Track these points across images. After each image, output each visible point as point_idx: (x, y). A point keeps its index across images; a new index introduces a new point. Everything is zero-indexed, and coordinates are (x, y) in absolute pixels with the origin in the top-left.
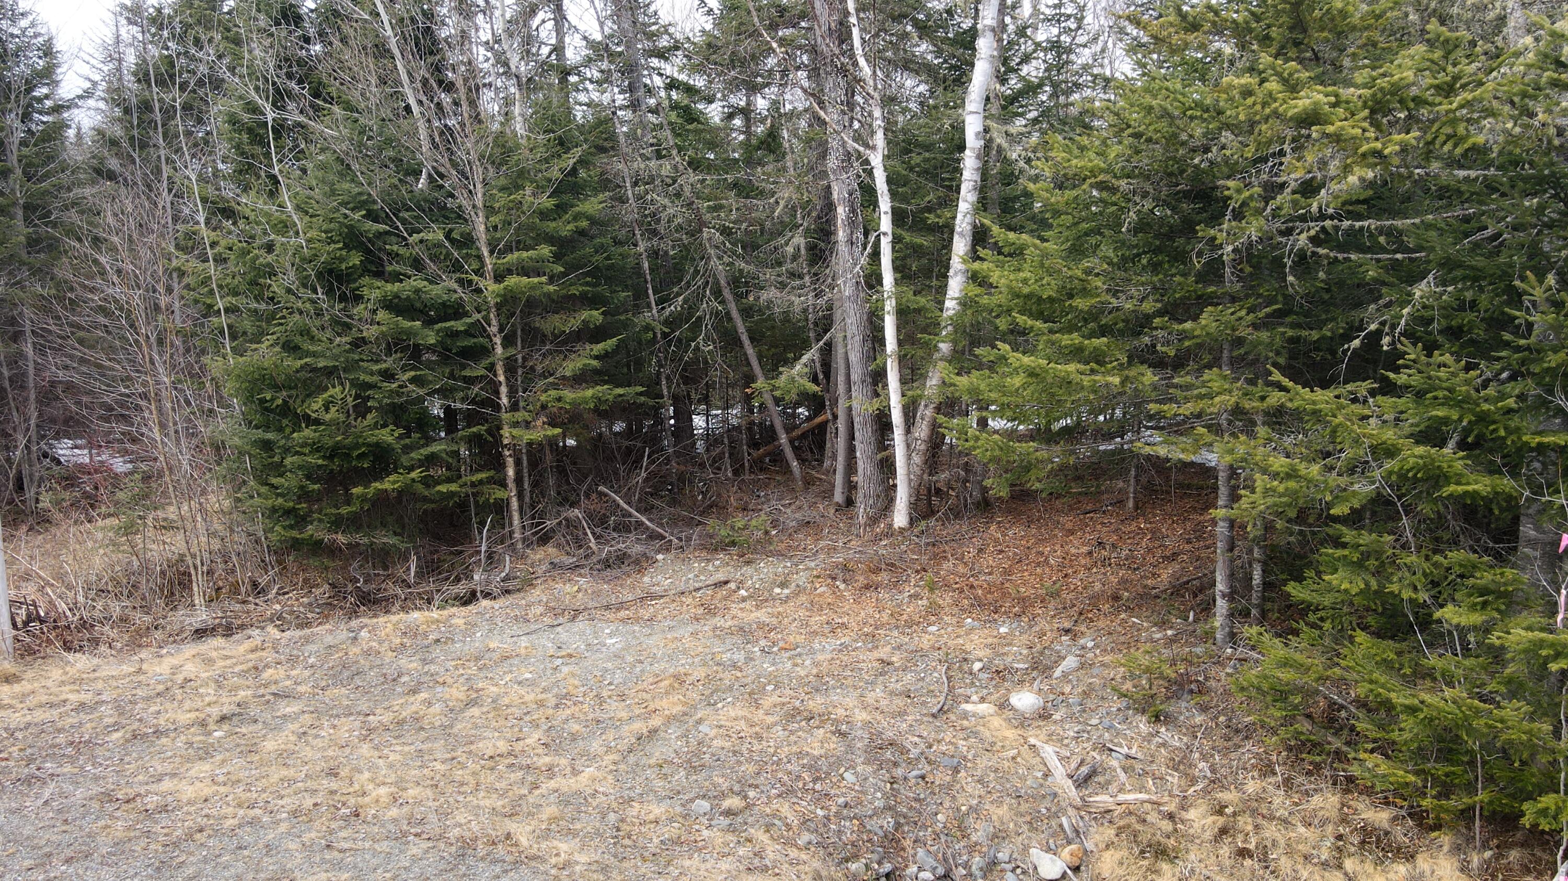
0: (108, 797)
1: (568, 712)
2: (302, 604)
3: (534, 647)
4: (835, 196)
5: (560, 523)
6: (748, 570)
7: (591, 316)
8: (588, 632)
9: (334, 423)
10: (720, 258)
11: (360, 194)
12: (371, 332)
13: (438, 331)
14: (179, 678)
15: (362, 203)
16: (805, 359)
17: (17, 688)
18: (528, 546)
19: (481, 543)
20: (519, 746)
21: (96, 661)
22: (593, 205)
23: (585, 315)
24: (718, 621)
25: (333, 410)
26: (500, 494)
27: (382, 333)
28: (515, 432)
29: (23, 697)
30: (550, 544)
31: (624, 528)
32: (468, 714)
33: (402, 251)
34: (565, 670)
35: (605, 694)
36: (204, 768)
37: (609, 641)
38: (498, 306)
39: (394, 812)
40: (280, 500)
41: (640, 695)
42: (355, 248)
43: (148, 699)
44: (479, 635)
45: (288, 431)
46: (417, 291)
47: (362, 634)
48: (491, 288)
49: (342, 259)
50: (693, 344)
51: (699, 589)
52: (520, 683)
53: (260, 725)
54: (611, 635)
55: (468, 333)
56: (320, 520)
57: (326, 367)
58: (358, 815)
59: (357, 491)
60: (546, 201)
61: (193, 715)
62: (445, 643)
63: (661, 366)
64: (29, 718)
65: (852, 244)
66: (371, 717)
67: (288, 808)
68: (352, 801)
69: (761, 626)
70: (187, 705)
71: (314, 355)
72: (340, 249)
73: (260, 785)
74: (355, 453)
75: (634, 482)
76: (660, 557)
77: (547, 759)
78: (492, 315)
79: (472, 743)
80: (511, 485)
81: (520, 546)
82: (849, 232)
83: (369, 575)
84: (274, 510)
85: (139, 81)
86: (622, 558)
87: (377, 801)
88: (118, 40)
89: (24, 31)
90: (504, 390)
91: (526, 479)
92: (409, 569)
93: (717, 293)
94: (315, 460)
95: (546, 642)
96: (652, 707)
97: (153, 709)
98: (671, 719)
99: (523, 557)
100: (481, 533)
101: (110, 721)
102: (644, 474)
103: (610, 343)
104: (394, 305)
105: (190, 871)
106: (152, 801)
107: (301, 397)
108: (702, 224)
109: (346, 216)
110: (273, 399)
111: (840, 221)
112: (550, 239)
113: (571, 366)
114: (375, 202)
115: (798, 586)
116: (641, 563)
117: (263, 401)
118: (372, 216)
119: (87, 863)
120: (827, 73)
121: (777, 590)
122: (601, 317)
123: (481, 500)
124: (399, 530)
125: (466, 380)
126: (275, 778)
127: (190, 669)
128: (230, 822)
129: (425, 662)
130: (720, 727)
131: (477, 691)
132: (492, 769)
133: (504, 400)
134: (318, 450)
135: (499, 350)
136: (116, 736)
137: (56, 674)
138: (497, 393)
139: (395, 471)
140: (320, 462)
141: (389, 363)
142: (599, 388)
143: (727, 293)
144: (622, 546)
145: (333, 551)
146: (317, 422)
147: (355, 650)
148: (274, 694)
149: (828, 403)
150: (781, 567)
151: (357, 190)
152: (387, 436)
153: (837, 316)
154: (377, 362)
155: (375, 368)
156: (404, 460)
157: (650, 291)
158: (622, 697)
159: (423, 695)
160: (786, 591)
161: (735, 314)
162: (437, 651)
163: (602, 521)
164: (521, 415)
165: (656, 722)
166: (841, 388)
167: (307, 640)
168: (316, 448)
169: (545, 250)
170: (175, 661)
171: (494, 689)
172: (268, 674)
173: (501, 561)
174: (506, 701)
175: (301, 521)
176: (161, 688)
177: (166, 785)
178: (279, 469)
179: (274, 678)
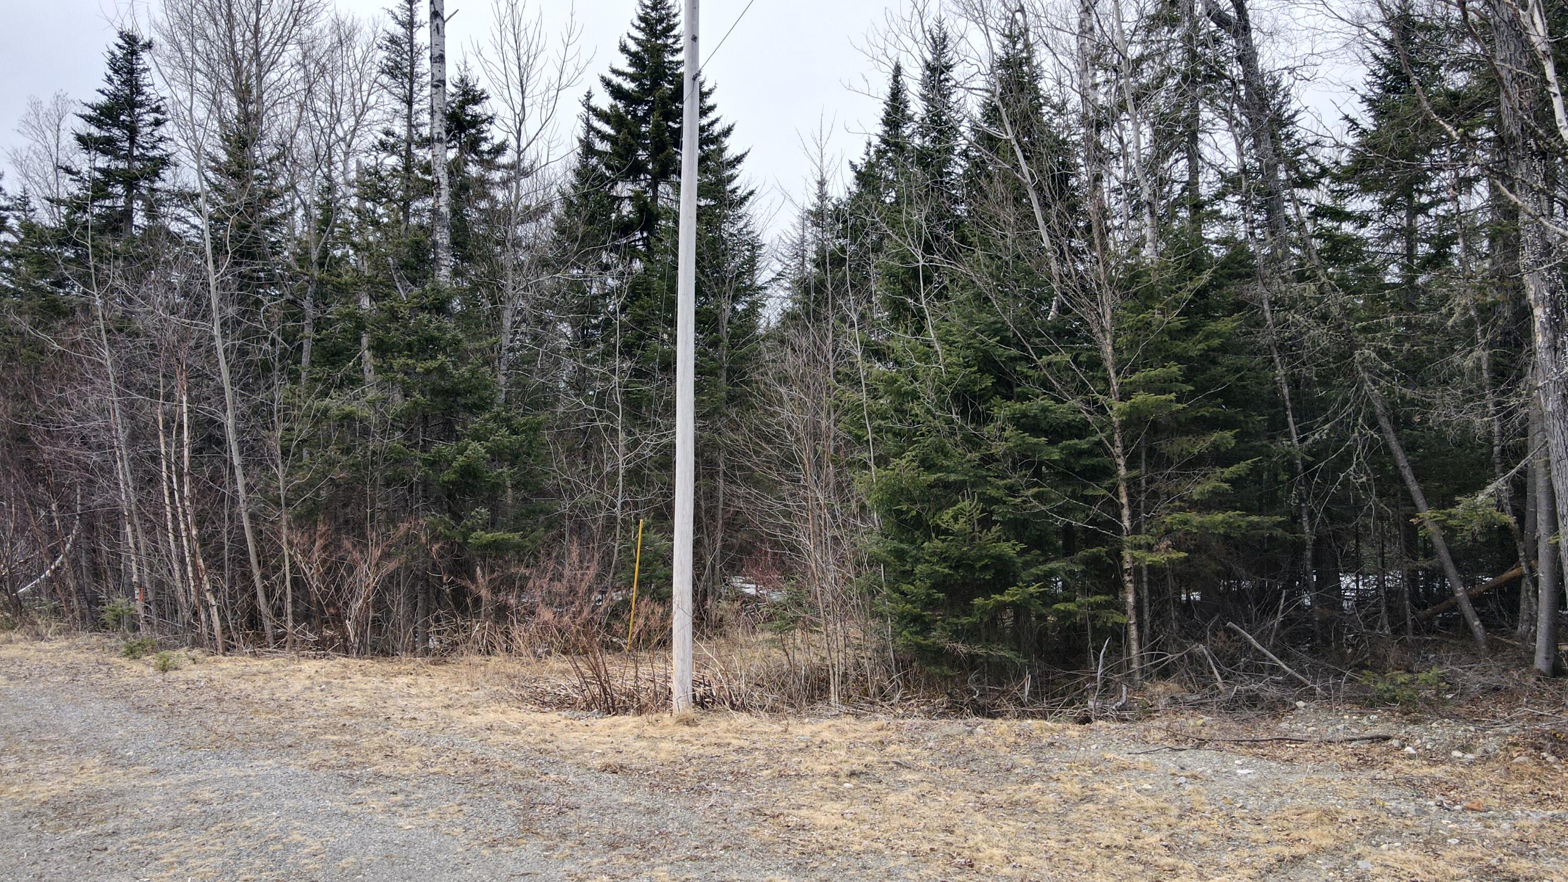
0: (758, 812)
1: (1194, 823)
2: (922, 711)
3: (1153, 763)
4: (1531, 296)
5: (1181, 659)
6: (1416, 729)
7: (1223, 438)
8: (1215, 760)
9: (961, 532)
10: (1375, 383)
11: (995, 323)
12: (999, 448)
13: (1062, 449)
14: (817, 741)
15: (996, 330)
16: (1490, 489)
17: (694, 730)
18: (1146, 678)
19: (1097, 669)
20: (1137, 844)
21: (754, 720)
22: (1226, 325)
23: (1215, 436)
24: (1378, 773)
25: (962, 521)
26: (1118, 618)
27: (1009, 448)
28: (1137, 553)
29: (699, 736)
30: (1172, 679)
31: (1256, 669)
32: (1084, 807)
33: (1031, 373)
34: (1189, 787)
35: (1236, 814)
36: (838, 806)
37: (1239, 771)
38: (1124, 426)
39: (1007, 870)
40: (909, 606)
41: (1279, 822)
42: (988, 371)
43: (792, 752)
44: (1094, 747)
45: (919, 542)
46: (1044, 410)
47: (978, 729)
48: (1117, 408)
49: (974, 382)
50: (1342, 475)
51: (1351, 740)
52: (1138, 791)
53: (884, 786)
54: (1242, 766)
55: (1089, 453)
56: (944, 629)
57: (955, 482)
58: (972, 866)
59: (978, 601)
60: (1174, 320)
61: (828, 767)
62: (1059, 748)
63: (1302, 500)
64: (701, 751)
65: (1556, 350)
66: (985, 795)
67: (909, 848)
68: (967, 853)
69: (1436, 782)
70: (823, 760)
71: (947, 470)
72: (975, 373)
73: (884, 826)
74: (979, 565)
75: (1269, 624)
76: (1300, 704)
77: (1171, 860)
78: (1116, 436)
79: (1087, 832)
80: (1131, 612)
81: (1137, 677)
82: (1551, 335)
83: (984, 689)
84: (902, 616)
85: (817, 266)
86: (1253, 701)
87: (991, 858)
88: (803, 240)
89: (740, 230)
90: (1126, 512)
91: (1146, 609)
92: (1023, 687)
93: (1373, 423)
94: (944, 570)
95: (1169, 762)
96: (1295, 835)
97: (796, 759)
98: (1318, 851)
99: (1142, 689)
100: (1097, 659)
101: (762, 762)
102: (1280, 617)
103: (1241, 468)
104: (1024, 423)
105: (822, 875)
106: (793, 821)
107: (933, 510)
108: (1353, 347)
109: (982, 342)
110: (908, 512)
111: (1537, 325)
112: (1179, 359)
113: (1197, 490)
114: (1007, 329)
115: (1486, 751)
116: (1278, 708)
117: (899, 512)
118: (1004, 341)
119: (739, 853)
120: (1517, 158)
121: (1457, 754)
122: (1233, 443)
123: (1099, 624)
124: (1015, 647)
125: (1085, 499)
126: (896, 824)
127: (826, 735)
128: (856, 847)
129: (1038, 760)
130: (1387, 866)
131: (1093, 790)
132: (1109, 857)
133: (1126, 523)
134: (945, 560)
135: (1122, 471)
136: (765, 773)
137: (723, 725)
138: (1119, 516)
139: (1014, 585)
140: (946, 570)
141: (1014, 479)
142: (1230, 513)
143: (1384, 422)
144: (1254, 687)
145: (953, 660)
146: (946, 532)
147: (969, 741)
148: (896, 763)
149: (1522, 554)
150: (1461, 731)
151: (992, 319)
152: (1008, 549)
153: (1536, 440)
154: (1003, 478)
155: (1001, 483)
156: (1024, 575)
157: (1290, 419)
158: (1258, 822)
159: (1037, 785)
160: (1470, 756)
161: (1394, 445)
162: (1050, 753)
163: (1232, 662)
164: (1142, 539)
165: (1301, 850)
166: (1542, 529)
167: (927, 728)
168: (944, 558)
169: (1174, 369)
170: (814, 728)
171: (1112, 791)
172: (891, 749)
173: (1117, 691)
174: (1124, 803)
175: (926, 627)
176: (802, 745)
177: (804, 812)
178: (907, 575)
179: (896, 753)
